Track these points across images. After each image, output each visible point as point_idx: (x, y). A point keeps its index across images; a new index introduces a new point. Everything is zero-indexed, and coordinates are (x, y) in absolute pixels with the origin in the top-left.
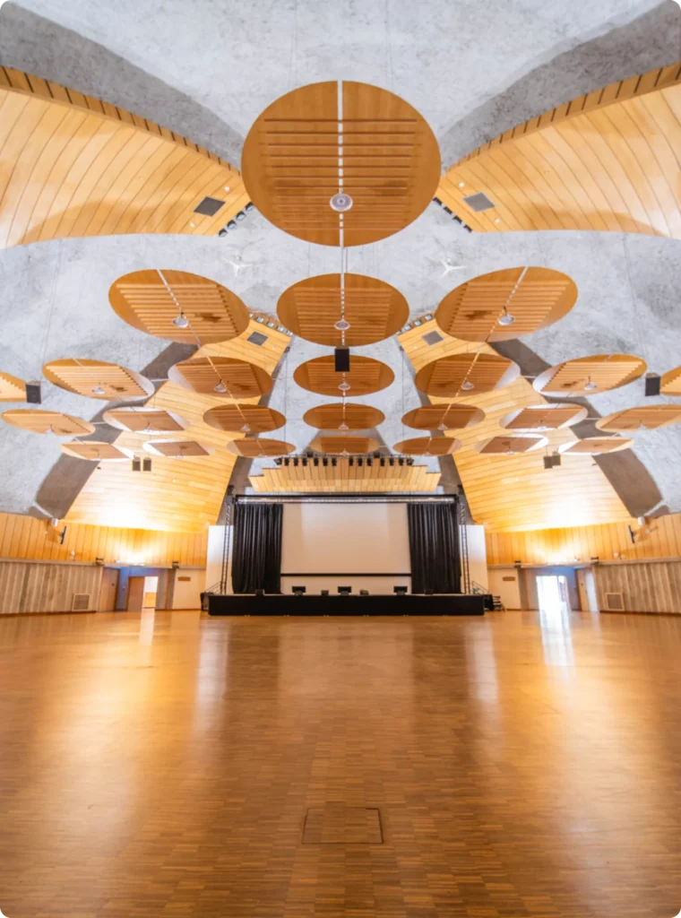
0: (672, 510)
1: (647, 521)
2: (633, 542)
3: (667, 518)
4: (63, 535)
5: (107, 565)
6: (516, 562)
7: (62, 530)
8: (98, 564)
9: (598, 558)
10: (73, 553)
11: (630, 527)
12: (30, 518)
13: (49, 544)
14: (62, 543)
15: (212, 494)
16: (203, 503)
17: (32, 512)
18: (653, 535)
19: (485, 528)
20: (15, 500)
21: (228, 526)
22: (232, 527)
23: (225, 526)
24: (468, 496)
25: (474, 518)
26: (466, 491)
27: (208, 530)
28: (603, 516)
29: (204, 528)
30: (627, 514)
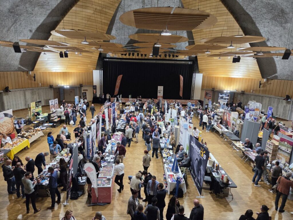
0: (279, 78)
1: (268, 80)
2: (260, 87)
3: (276, 80)
4: (34, 77)
5: (54, 87)
6: (213, 89)
7: (33, 75)
8: (51, 87)
9: (244, 92)
10: (40, 84)
11: (260, 81)
12: (20, 72)
13: (29, 81)
14: (35, 80)
15: (93, 57)
16: (89, 61)
17: (19, 70)
18: (268, 86)
19: (203, 74)
20: (12, 66)
21: (101, 71)
22: (102, 71)
23: (99, 71)
24: (199, 62)
25: (200, 70)
26: (198, 60)
27: (92, 72)
28: (251, 76)
29: (91, 70)
30: (261, 77)
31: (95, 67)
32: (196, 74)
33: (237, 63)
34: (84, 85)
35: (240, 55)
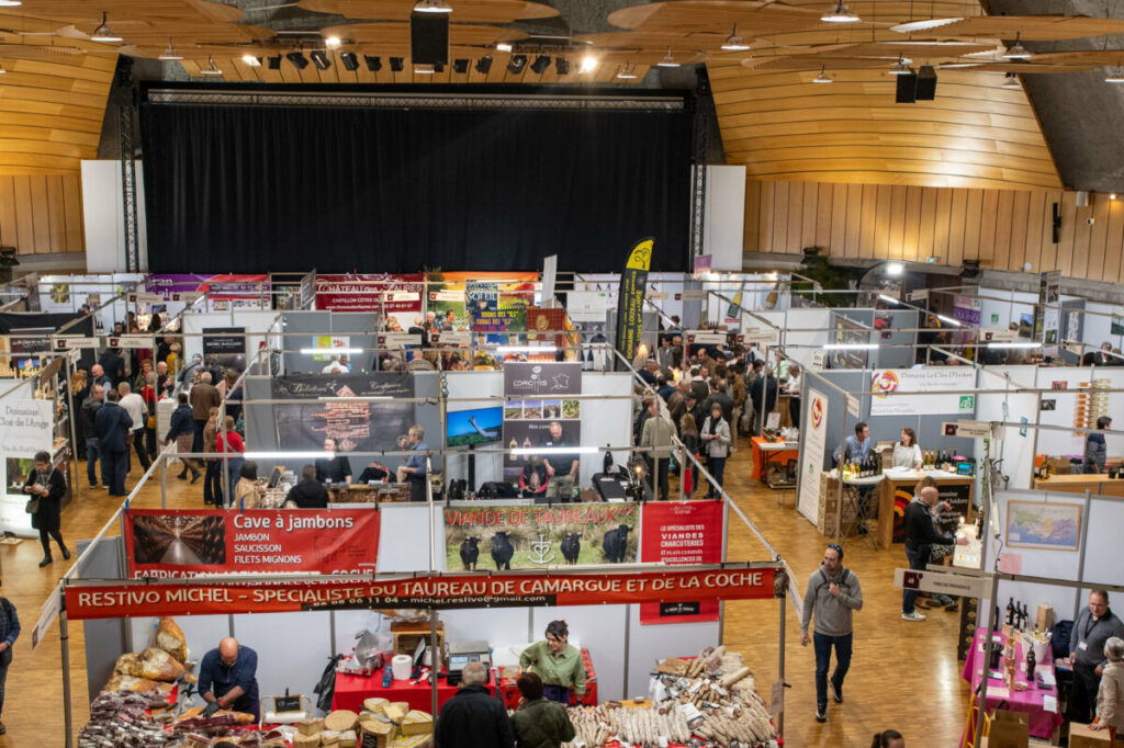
1: (1092, 196)
2: (1056, 239)
9: (977, 265)
16: (59, 109)
19: (748, 171)
21: (133, 165)
22: (139, 164)
23: (119, 162)
24: (718, 99)
25: (727, 147)
26: (714, 87)
27: (77, 172)
28: (1005, 177)
29: (69, 162)
30: (1056, 180)
31: (95, 141)
32: (708, 167)
33: (919, 103)
34: (23, 251)
35: (934, 62)
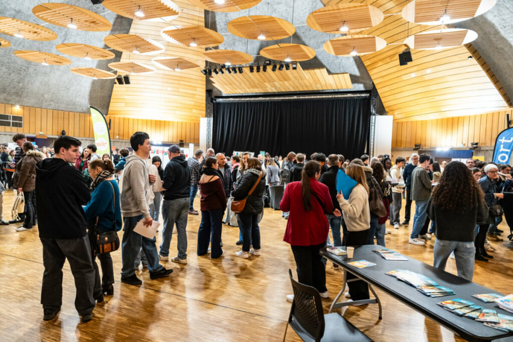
4: (109, 124)
6: (416, 146)
9: (477, 144)
14: (110, 128)
15: (196, 96)
16: (192, 103)
19: (392, 117)
20: (77, 105)
22: (212, 118)
25: (386, 109)
31: (204, 113)
